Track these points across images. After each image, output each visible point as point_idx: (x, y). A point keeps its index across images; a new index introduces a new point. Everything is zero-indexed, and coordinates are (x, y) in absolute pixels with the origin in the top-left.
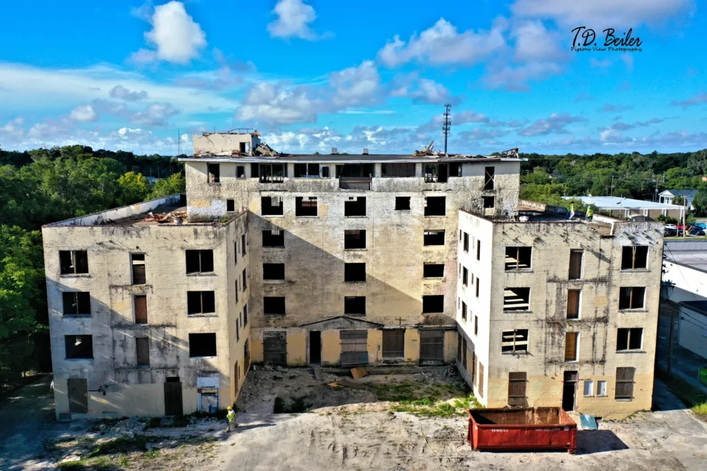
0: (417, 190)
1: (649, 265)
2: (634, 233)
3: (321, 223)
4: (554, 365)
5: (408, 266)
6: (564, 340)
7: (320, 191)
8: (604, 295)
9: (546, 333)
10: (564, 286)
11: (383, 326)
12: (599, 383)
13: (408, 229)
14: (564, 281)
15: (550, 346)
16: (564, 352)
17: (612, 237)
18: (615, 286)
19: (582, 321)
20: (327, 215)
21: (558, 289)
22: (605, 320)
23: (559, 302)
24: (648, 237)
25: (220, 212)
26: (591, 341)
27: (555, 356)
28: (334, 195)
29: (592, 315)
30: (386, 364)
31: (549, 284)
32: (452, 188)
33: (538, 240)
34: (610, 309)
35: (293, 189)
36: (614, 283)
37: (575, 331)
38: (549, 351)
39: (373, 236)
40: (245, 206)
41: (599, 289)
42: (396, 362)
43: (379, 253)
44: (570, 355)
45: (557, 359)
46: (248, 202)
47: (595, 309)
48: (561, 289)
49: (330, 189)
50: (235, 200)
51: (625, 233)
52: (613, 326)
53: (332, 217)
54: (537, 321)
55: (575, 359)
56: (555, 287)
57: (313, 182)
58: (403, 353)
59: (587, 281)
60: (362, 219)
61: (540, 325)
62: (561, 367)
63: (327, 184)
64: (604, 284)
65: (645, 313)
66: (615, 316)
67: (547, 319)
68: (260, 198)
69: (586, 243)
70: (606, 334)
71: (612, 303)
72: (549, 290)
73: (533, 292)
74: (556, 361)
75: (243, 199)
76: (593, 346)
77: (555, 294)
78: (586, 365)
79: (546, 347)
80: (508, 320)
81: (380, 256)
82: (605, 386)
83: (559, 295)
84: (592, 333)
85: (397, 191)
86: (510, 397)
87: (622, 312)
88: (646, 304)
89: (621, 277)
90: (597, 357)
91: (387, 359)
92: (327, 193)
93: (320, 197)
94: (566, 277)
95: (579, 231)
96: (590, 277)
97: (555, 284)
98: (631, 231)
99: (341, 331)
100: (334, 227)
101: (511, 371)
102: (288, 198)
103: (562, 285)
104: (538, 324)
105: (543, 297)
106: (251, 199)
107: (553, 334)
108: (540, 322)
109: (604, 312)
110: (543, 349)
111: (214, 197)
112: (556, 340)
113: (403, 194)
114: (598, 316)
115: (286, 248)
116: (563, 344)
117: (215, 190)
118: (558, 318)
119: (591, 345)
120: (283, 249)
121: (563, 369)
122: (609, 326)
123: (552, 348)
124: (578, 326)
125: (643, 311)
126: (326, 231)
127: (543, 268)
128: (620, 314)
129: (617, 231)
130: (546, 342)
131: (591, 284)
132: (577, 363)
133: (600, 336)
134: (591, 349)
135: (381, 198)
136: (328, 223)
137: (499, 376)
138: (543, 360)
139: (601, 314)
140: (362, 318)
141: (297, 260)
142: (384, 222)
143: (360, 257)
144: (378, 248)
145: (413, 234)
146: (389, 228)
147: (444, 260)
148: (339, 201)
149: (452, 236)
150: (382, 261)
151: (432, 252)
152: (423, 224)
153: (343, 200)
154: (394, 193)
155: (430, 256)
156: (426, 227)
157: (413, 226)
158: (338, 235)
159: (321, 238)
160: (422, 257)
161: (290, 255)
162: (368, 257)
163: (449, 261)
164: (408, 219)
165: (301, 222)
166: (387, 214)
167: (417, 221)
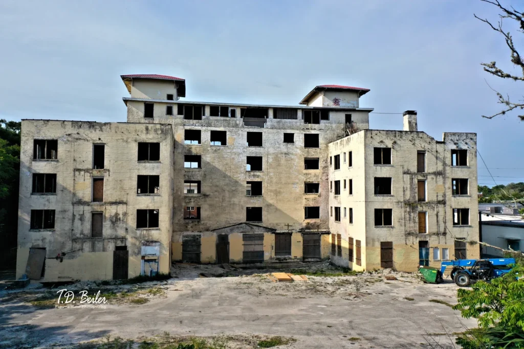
0: (299, 129)
1: (469, 163)
2: (457, 140)
3: (229, 151)
4: (412, 236)
5: (293, 184)
6: (417, 217)
7: (229, 127)
8: (442, 184)
9: (405, 212)
10: (415, 178)
11: (276, 230)
12: (444, 250)
13: (293, 157)
14: (415, 173)
15: (408, 222)
16: (418, 226)
17: (444, 143)
18: (448, 177)
19: (429, 203)
20: (233, 144)
21: (410, 179)
22: (443, 202)
23: (412, 189)
24: (466, 143)
26: (436, 218)
27: (411, 229)
28: (239, 130)
29: (435, 199)
30: (278, 261)
31: (404, 175)
32: (323, 128)
33: (395, 143)
34: (447, 194)
35: (209, 125)
36: (448, 175)
37: (424, 210)
38: (408, 225)
39: (268, 162)
41: (438, 180)
42: (285, 259)
43: (272, 174)
44: (422, 229)
45: (413, 231)
47: (436, 195)
48: (413, 179)
49: (236, 126)
51: (451, 140)
52: (449, 207)
53: (238, 146)
54: (398, 202)
55: (425, 232)
56: (409, 178)
57: (224, 120)
58: (290, 252)
59: (429, 173)
60: (259, 148)
61: (400, 205)
62: (416, 238)
63: (234, 122)
64: (441, 176)
65: (469, 198)
66: (450, 200)
67: (404, 201)
68: (184, 130)
69: (427, 146)
70: (445, 213)
71: (447, 190)
72: (405, 179)
73: (394, 181)
74: (413, 233)
76: (437, 221)
77: (409, 182)
78: (433, 236)
79: (405, 223)
80: (378, 202)
81: (273, 176)
82: (448, 252)
83: (411, 183)
84: (436, 213)
85: (285, 129)
86: (382, 262)
87: (454, 197)
88: (470, 191)
89: (452, 171)
90: (440, 230)
91: (279, 257)
92: (234, 129)
93: (229, 131)
94: (416, 171)
95: (421, 138)
96: (431, 171)
97: (408, 175)
98: (455, 139)
99: (243, 235)
100: (239, 154)
101: (382, 241)
102: (205, 131)
103: (413, 176)
104: (399, 205)
105: (401, 185)
106: (177, 131)
107: (409, 212)
108: (400, 203)
109: (443, 197)
110: (403, 224)
112: (412, 217)
113: (289, 131)
114: (439, 199)
115: (203, 169)
116: (417, 220)
118: (412, 201)
119: (436, 221)
120: (200, 170)
121: (418, 240)
122: (447, 207)
123: (410, 223)
124: (426, 206)
125: (468, 196)
126: (233, 156)
127: (400, 164)
128: (453, 198)
129: (447, 138)
130: (405, 217)
131: (433, 176)
132: (427, 235)
133: (441, 214)
134: (436, 224)
135: (273, 133)
136: (234, 150)
137: (373, 245)
138: (403, 232)
139: (441, 198)
140: (260, 224)
141: (211, 178)
142: (276, 151)
143: (258, 176)
144: (271, 170)
145: (297, 160)
146: (279, 156)
147: (319, 180)
148: (242, 135)
149: (324, 163)
150: (274, 180)
151: (310, 174)
152: (303, 153)
153: (246, 134)
154: (282, 130)
155: (309, 177)
156: (306, 156)
157: (296, 155)
158: (242, 160)
159: (229, 161)
160: (303, 177)
161: (205, 174)
162: (264, 177)
163: (323, 181)
164: (293, 149)
165: (214, 149)
166: (278, 146)
167: (299, 151)
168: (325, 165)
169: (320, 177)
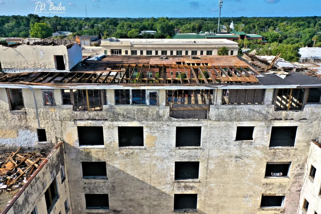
0: (264, 120)
3: (147, 155)
5: (244, 197)
7: (147, 120)
20: (154, 146)
25: (30, 142)
28: (163, 124)
32: (308, 117)
35: (115, 117)
39: (207, 168)
40: (59, 136)
43: (213, 185)
46: (62, 132)
49: (159, 117)
50: (46, 130)
53: (160, 149)
57: (138, 110)
60: (195, 151)
63: (155, 113)
68: (76, 128)
75: (55, 129)
81: (214, 187)
85: (239, 120)
92: (155, 123)
93: (147, 127)
100: (163, 159)
102: (109, 127)
106: (65, 129)
111: (20, 127)
113: (246, 124)
115: (110, 180)
117: (20, 119)
120: (106, 181)
126: (154, 162)
135: (219, 127)
136: (156, 154)
141: (122, 191)
142: (222, 154)
143: (192, 188)
144: (212, 179)
145: (254, 166)
146: (226, 160)
147: (286, 191)
148: (169, 132)
149: (298, 169)
150: (216, 192)
151: (273, 184)
152: (266, 156)
153: (174, 130)
154: (235, 123)
155: (270, 188)
156: (270, 159)
157: (254, 158)
158: (167, 166)
159: (148, 169)
160: (261, 188)
161: (113, 186)
162: (201, 188)
163: (291, 193)
164: (249, 151)
165: (125, 153)
166: (226, 146)
167: (259, 153)
168: (300, 172)
169: (287, 188)
